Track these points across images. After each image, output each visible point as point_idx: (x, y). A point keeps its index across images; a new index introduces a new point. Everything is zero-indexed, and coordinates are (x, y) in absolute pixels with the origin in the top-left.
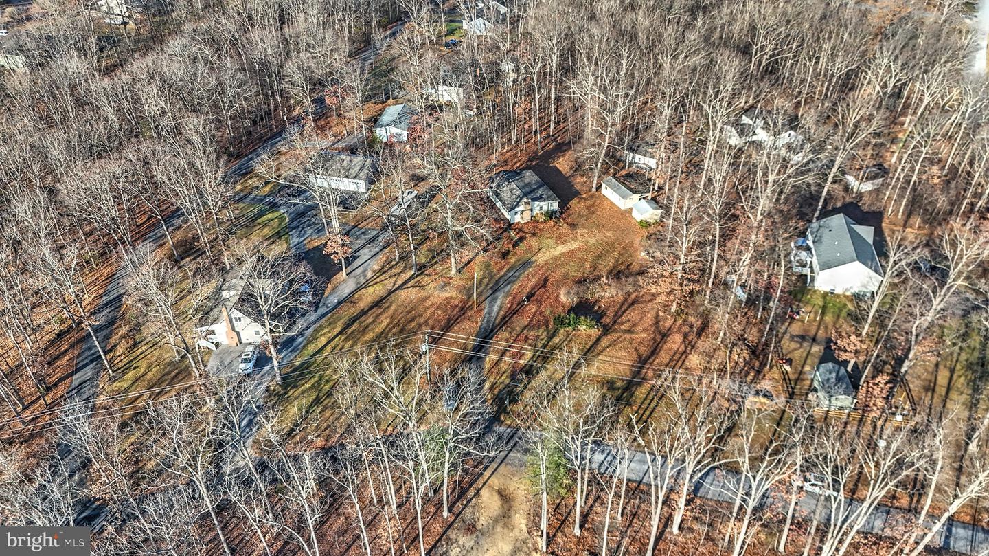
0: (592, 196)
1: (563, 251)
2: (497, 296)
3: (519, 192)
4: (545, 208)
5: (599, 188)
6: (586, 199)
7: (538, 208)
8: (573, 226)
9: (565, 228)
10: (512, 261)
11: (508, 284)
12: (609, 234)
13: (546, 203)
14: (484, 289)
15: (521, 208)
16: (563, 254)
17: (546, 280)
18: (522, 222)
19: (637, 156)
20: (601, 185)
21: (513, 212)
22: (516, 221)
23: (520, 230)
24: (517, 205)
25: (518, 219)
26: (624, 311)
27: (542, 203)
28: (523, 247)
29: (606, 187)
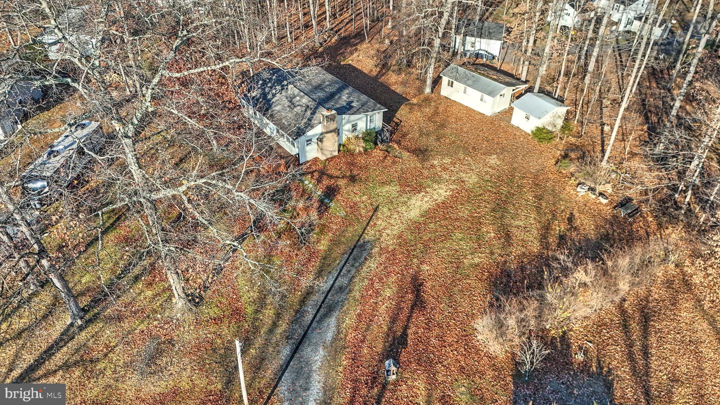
0: (427, 100)
1: (426, 206)
2: (308, 364)
3: (305, 100)
4: (362, 126)
5: (437, 81)
6: (420, 107)
7: (350, 127)
9: (409, 161)
10: (323, 246)
11: (327, 315)
12: (493, 160)
13: (362, 115)
14: (267, 342)
15: (318, 130)
16: (428, 215)
17: (417, 286)
18: (323, 158)
20: (440, 78)
21: (302, 139)
23: (322, 173)
24: (309, 125)
25: (312, 152)
26: (646, 354)
27: (353, 117)
28: (337, 208)
29: (451, 84)
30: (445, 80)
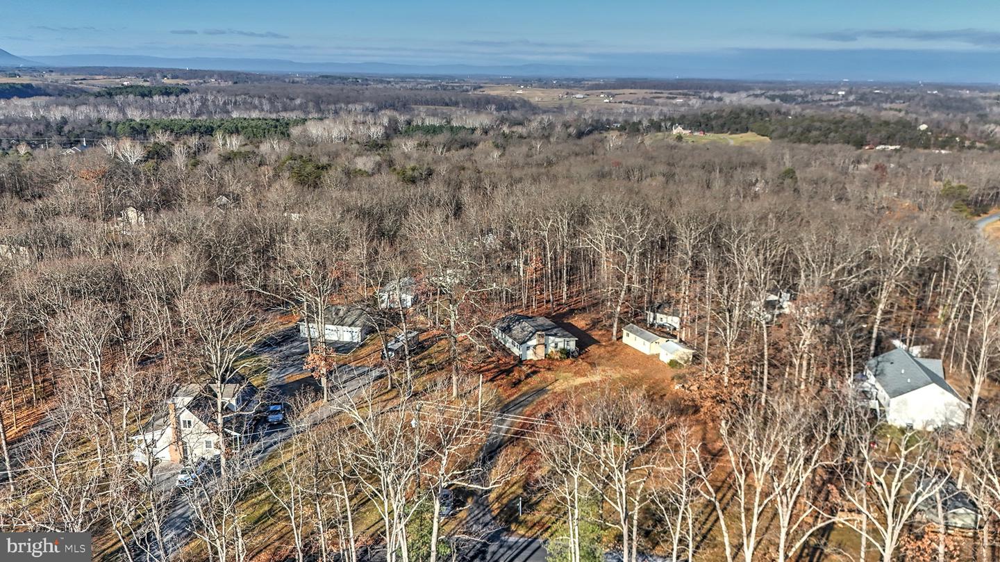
0: (613, 344)
1: (584, 381)
3: (531, 329)
4: (561, 345)
6: (605, 346)
7: (553, 345)
8: (593, 365)
9: (584, 365)
10: (524, 389)
11: (520, 406)
13: (562, 339)
15: (533, 342)
16: (584, 384)
18: (535, 359)
19: (659, 316)
20: (622, 332)
21: (525, 346)
22: (528, 358)
23: (533, 366)
24: (530, 339)
25: (530, 355)
27: (557, 340)
28: (536, 378)
29: (628, 335)
30: (625, 332)
